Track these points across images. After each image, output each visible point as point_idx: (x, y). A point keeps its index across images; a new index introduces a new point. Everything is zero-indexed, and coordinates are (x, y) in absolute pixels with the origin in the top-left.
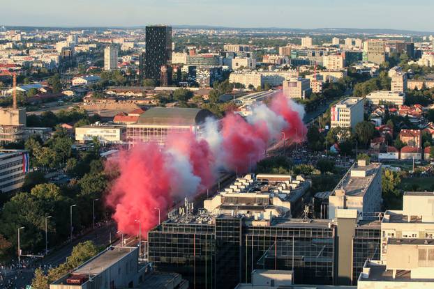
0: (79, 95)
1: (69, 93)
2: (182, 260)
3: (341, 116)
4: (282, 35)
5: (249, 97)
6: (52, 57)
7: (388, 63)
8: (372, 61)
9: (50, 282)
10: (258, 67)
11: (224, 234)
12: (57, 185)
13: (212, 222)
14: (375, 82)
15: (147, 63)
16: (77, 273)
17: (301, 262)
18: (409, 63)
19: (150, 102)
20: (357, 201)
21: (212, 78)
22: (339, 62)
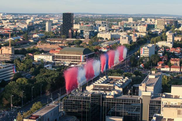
0: (36, 42)
1: (32, 41)
2: (77, 111)
3: (145, 52)
4: (120, 17)
5: (106, 43)
6: (25, 26)
7: (166, 29)
8: (159, 28)
9: (23, 118)
10: (110, 31)
11: (94, 101)
12: (27, 79)
13: (89, 95)
14: (160, 38)
15: (63, 28)
16: (34, 114)
17: (127, 113)
18: (175, 29)
19: (64, 45)
20: (151, 89)
21: (90, 35)
22: (144, 29)
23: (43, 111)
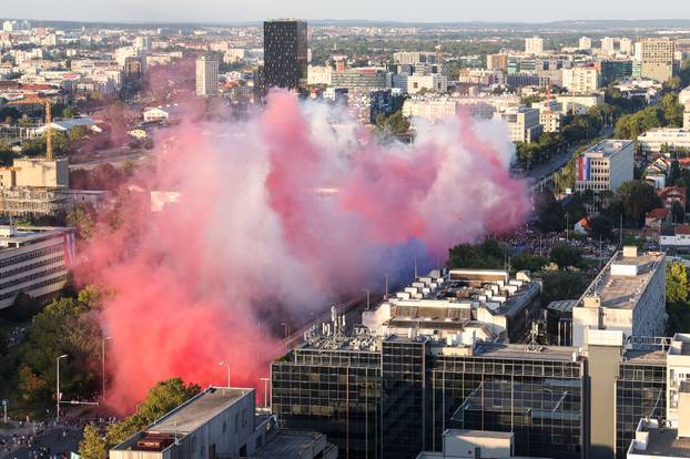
1: (139, 134)
2: (328, 410)
3: (593, 171)
4: (492, 35)
6: (110, 73)
7: (678, 79)
8: (650, 76)
9: (109, 447)
10: (450, 89)
11: (395, 368)
13: (376, 347)
14: (654, 114)
15: (266, 83)
16: (155, 430)
17: (527, 417)
20: (623, 317)
21: (374, 108)
22: (590, 79)
23: (192, 413)
